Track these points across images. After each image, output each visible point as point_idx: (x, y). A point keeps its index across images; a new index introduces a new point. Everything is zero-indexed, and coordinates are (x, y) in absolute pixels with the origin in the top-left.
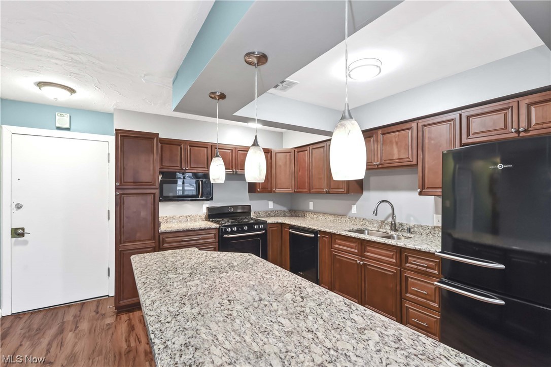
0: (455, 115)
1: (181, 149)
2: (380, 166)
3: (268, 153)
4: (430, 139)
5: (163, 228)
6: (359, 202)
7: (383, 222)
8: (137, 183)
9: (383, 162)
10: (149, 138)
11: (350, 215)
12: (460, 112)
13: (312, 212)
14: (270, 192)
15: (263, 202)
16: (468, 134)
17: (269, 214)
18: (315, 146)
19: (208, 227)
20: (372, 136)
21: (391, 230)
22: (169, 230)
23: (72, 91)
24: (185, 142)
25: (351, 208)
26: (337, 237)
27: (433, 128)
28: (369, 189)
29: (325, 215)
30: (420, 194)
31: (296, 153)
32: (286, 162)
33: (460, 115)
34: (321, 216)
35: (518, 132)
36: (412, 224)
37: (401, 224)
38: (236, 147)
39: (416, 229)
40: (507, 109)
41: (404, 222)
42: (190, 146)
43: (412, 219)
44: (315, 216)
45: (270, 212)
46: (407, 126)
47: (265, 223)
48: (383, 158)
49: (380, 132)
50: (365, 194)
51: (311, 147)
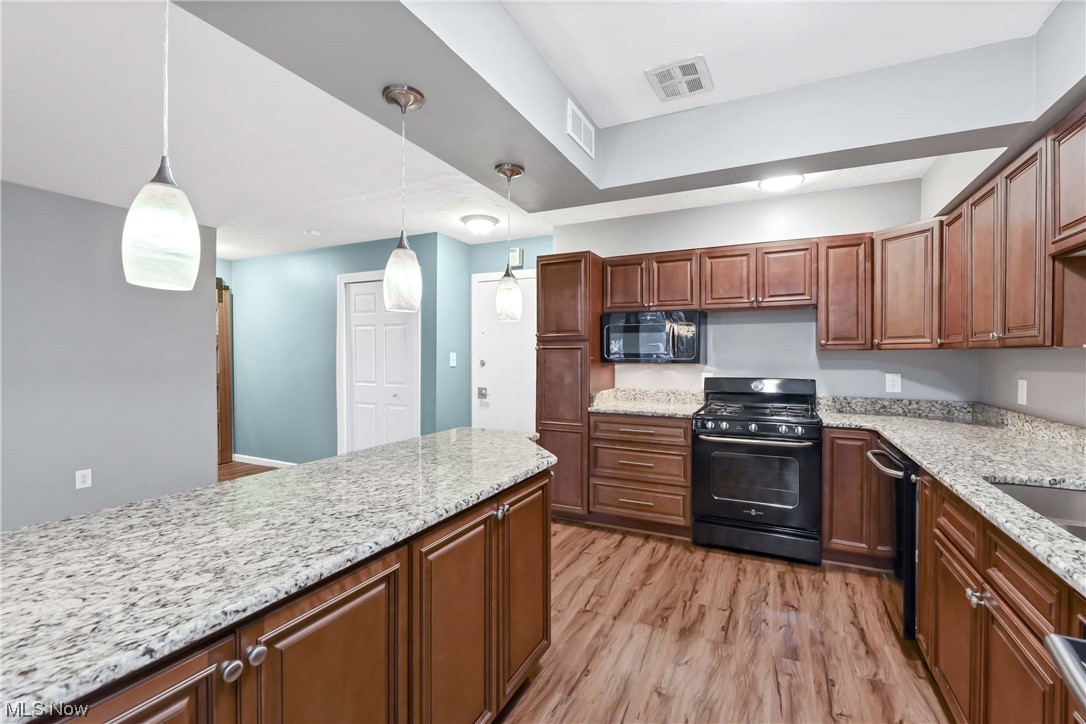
1: (642, 269)
3: (859, 245)
14: (866, 347)
17: (884, 407)
18: (978, 195)
23: (496, 221)
24: (648, 257)
29: (1053, 425)
31: (945, 228)
32: (913, 260)
34: (1042, 427)
38: (759, 246)
42: (657, 262)
44: (1027, 427)
45: (886, 403)
51: (971, 200)
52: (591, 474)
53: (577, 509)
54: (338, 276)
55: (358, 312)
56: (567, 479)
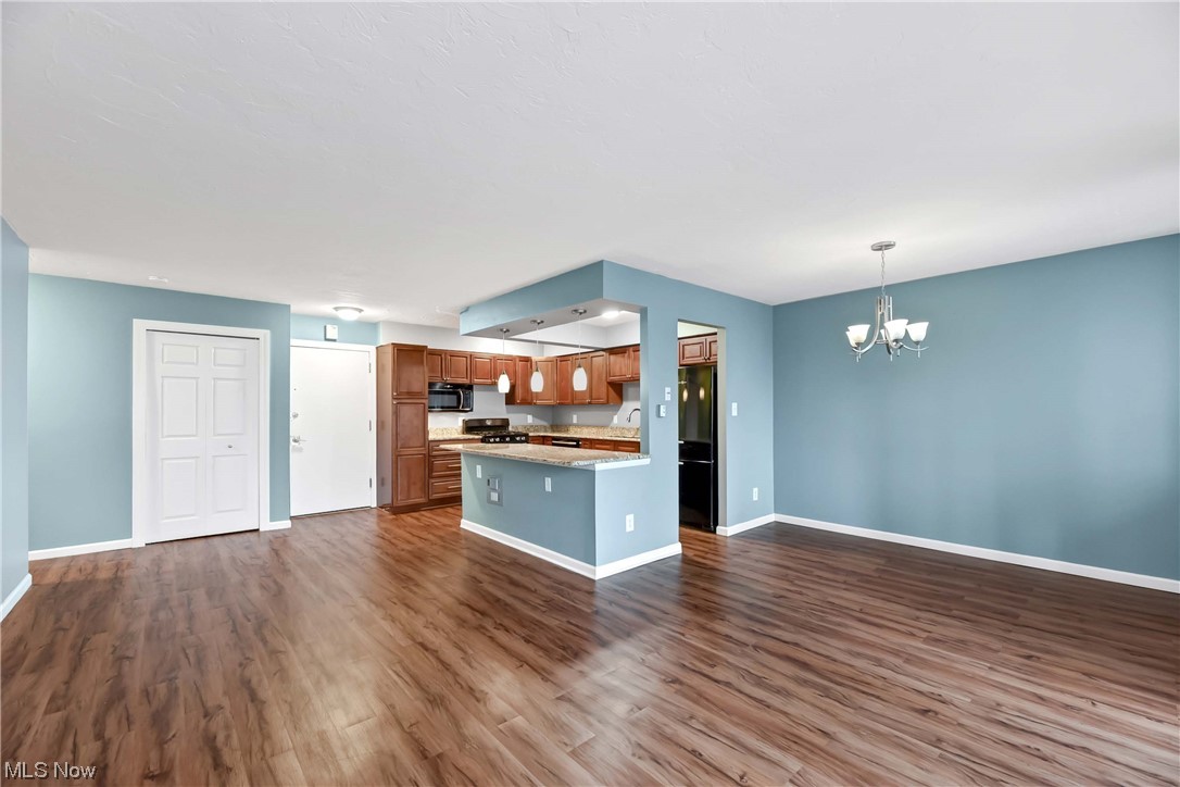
1: (442, 359)
2: (632, 379)
3: (528, 361)
5: (431, 436)
6: (619, 413)
8: (411, 394)
9: (634, 375)
10: (420, 350)
11: (612, 424)
13: (575, 425)
14: (530, 404)
15: (522, 416)
16: (683, 358)
18: (569, 357)
19: (456, 438)
20: (625, 353)
23: (360, 311)
24: (446, 352)
25: (613, 419)
28: (627, 400)
29: (589, 428)
31: (558, 362)
32: (548, 371)
34: (585, 428)
35: (705, 359)
38: (494, 355)
40: (701, 343)
42: (450, 356)
45: (529, 427)
47: (527, 435)
48: (634, 372)
49: (631, 349)
50: (624, 404)
51: (565, 358)
52: (430, 477)
53: (422, 500)
54: (134, 320)
55: (167, 362)
56: (415, 484)
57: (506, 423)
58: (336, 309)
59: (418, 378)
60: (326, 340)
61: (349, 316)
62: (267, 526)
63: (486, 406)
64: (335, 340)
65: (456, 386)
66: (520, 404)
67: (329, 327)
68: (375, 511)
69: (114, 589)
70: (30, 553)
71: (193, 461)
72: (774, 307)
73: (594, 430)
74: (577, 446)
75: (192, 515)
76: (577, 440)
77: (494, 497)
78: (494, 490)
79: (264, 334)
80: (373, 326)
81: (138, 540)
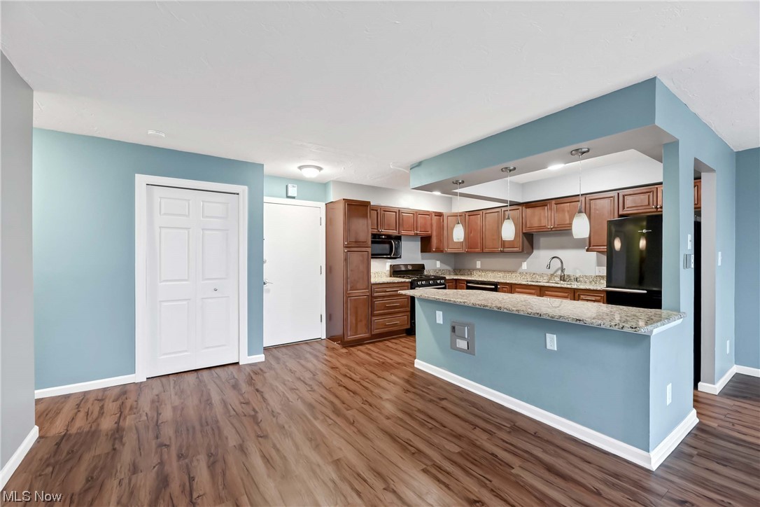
0: (615, 194)
1: (377, 213)
2: (553, 229)
3: (441, 216)
4: (595, 209)
5: (373, 280)
6: (529, 259)
7: (552, 275)
8: (358, 243)
9: (556, 226)
10: (365, 205)
11: (520, 270)
12: (618, 191)
13: (479, 270)
14: (442, 251)
15: (435, 262)
16: (624, 208)
17: (443, 272)
18: (488, 211)
19: (391, 281)
20: (546, 205)
21: (561, 280)
22: (378, 282)
23: (320, 169)
24: (380, 207)
25: (521, 265)
26: (517, 286)
27: (598, 201)
28: (539, 248)
29: (495, 272)
30: (587, 250)
31: (467, 216)
33: (618, 194)
34: (490, 273)
35: (657, 208)
36: (577, 276)
37: (569, 276)
38: (416, 211)
39: (581, 279)
40: (650, 192)
41: (571, 274)
42: (384, 211)
43: (577, 271)
44: (484, 273)
45: (443, 270)
46: (576, 199)
47: (444, 278)
48: (556, 223)
49: (553, 202)
50: (535, 252)
51: (484, 212)
52: (373, 315)
53: (367, 335)
54: (136, 175)
55: (165, 214)
56: (361, 321)
57: (422, 267)
58: (300, 168)
59: (364, 229)
60: (288, 197)
61: (310, 174)
62: (245, 360)
63: (410, 253)
64: (294, 198)
65: (389, 237)
66: (435, 252)
67: (290, 186)
68: (324, 343)
69: (114, 449)
70: (36, 392)
71: (185, 303)
72: (738, 152)
73: (501, 274)
74: (496, 290)
75: (186, 351)
76: (496, 284)
77: (462, 344)
78: (463, 338)
79: (243, 190)
80: (323, 185)
81: (139, 377)
